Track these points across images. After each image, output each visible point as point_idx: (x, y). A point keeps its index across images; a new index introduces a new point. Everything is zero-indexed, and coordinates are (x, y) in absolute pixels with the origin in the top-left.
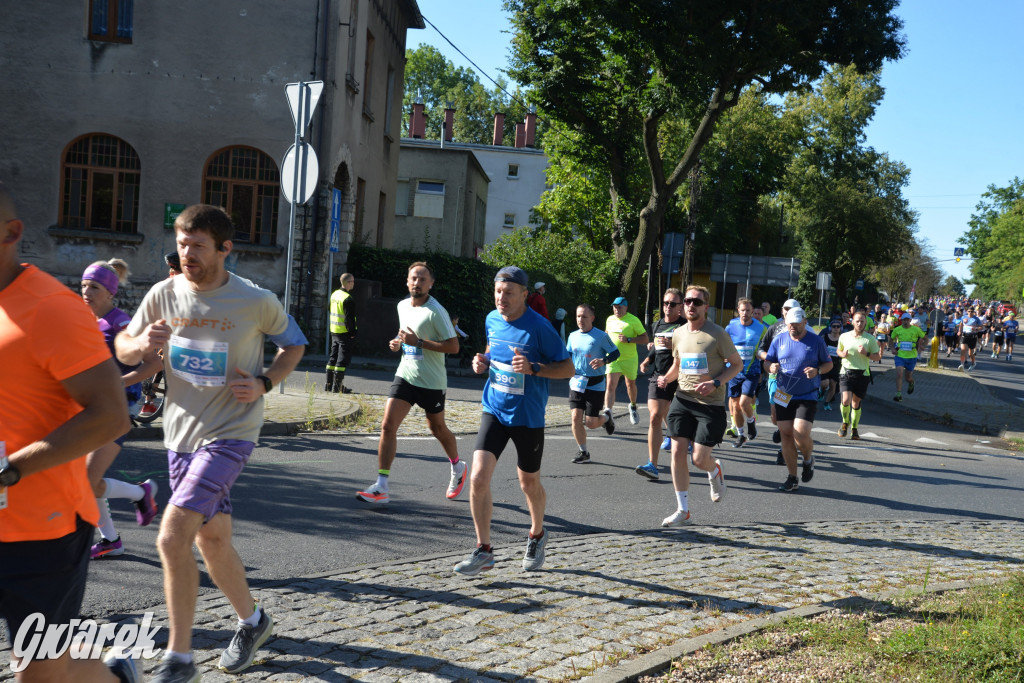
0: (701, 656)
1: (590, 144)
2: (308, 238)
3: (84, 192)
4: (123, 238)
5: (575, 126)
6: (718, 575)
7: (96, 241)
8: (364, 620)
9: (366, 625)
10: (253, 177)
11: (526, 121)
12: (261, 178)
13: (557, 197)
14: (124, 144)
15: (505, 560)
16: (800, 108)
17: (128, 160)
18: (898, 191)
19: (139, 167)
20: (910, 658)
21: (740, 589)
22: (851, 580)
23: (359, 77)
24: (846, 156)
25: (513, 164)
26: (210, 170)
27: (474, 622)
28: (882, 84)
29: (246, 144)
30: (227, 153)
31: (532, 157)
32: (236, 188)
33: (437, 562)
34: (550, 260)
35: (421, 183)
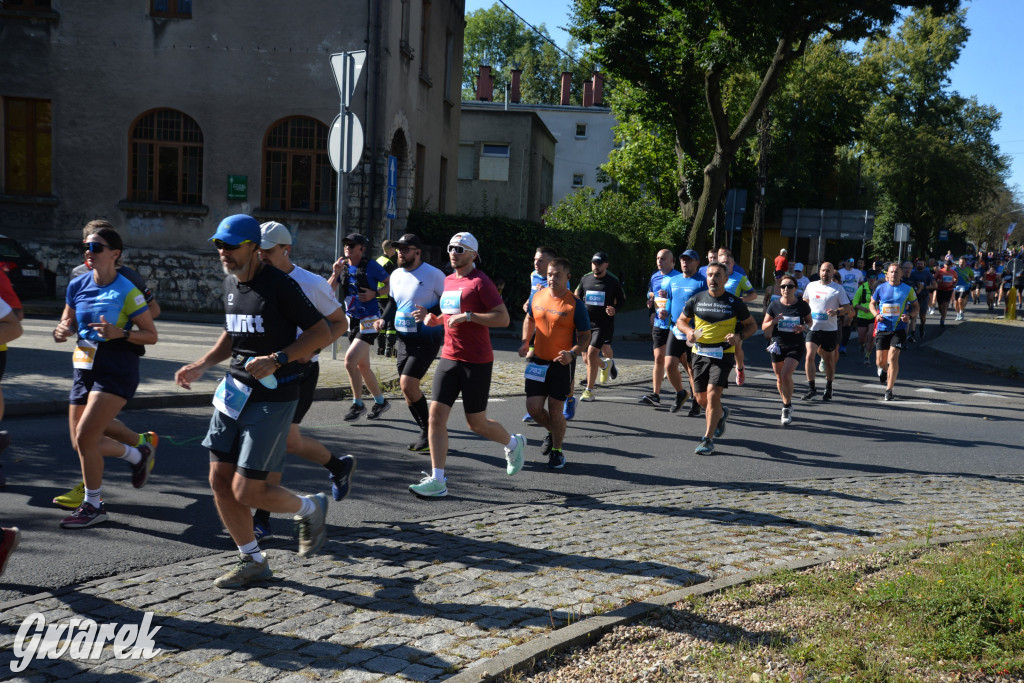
0: (681, 606)
1: (655, 101)
2: (366, 205)
3: (151, 165)
4: (188, 210)
5: (639, 83)
6: (729, 530)
7: (164, 215)
8: (368, 575)
10: (312, 147)
11: (593, 79)
12: (319, 147)
13: (625, 156)
14: (186, 117)
15: (520, 518)
16: (878, 55)
17: (191, 133)
18: (988, 136)
19: (202, 141)
20: (886, 605)
22: (862, 534)
23: (415, 43)
24: (930, 102)
25: (581, 123)
26: (270, 140)
27: (473, 577)
29: (303, 114)
30: (286, 124)
31: (599, 115)
32: (294, 157)
33: (454, 520)
34: (613, 220)
35: (485, 146)
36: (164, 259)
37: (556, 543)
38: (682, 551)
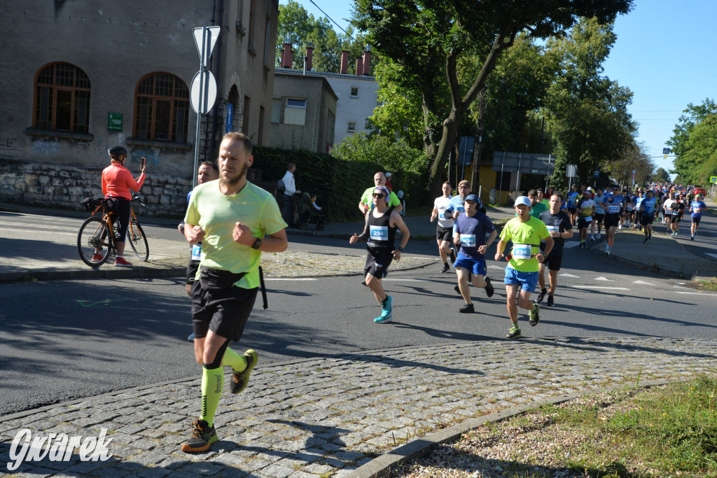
0: (482, 430)
1: (409, 73)
2: (210, 138)
3: (51, 103)
4: (78, 137)
5: (398, 60)
6: (495, 375)
7: (60, 139)
8: (248, 405)
9: (250, 408)
10: (171, 95)
11: (364, 57)
12: (176, 95)
13: (385, 111)
14: (78, 70)
15: (347, 364)
16: (556, 48)
17: (81, 81)
18: (625, 108)
19: (89, 87)
20: (626, 432)
21: (510, 385)
22: (586, 378)
23: (246, 24)
24: (589, 83)
25: (355, 87)
26: (140, 89)
27: (325, 407)
28: (614, 31)
29: (165, 71)
30: (152, 78)
31: (367, 82)
32: (157, 101)
33: (299, 365)
34: (380, 155)
35: (289, 100)
36: (59, 172)
37: (377, 383)
38: (468, 389)
